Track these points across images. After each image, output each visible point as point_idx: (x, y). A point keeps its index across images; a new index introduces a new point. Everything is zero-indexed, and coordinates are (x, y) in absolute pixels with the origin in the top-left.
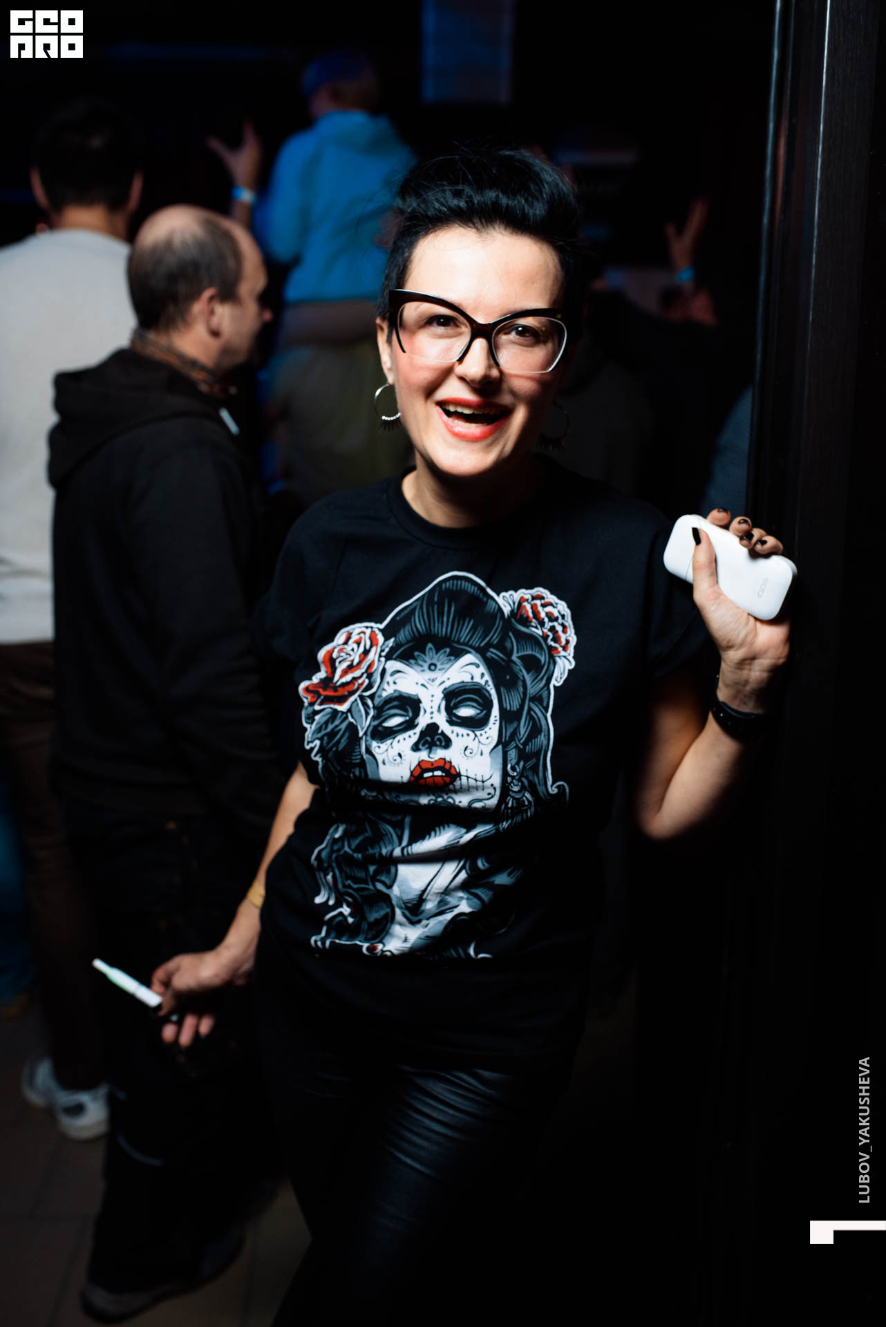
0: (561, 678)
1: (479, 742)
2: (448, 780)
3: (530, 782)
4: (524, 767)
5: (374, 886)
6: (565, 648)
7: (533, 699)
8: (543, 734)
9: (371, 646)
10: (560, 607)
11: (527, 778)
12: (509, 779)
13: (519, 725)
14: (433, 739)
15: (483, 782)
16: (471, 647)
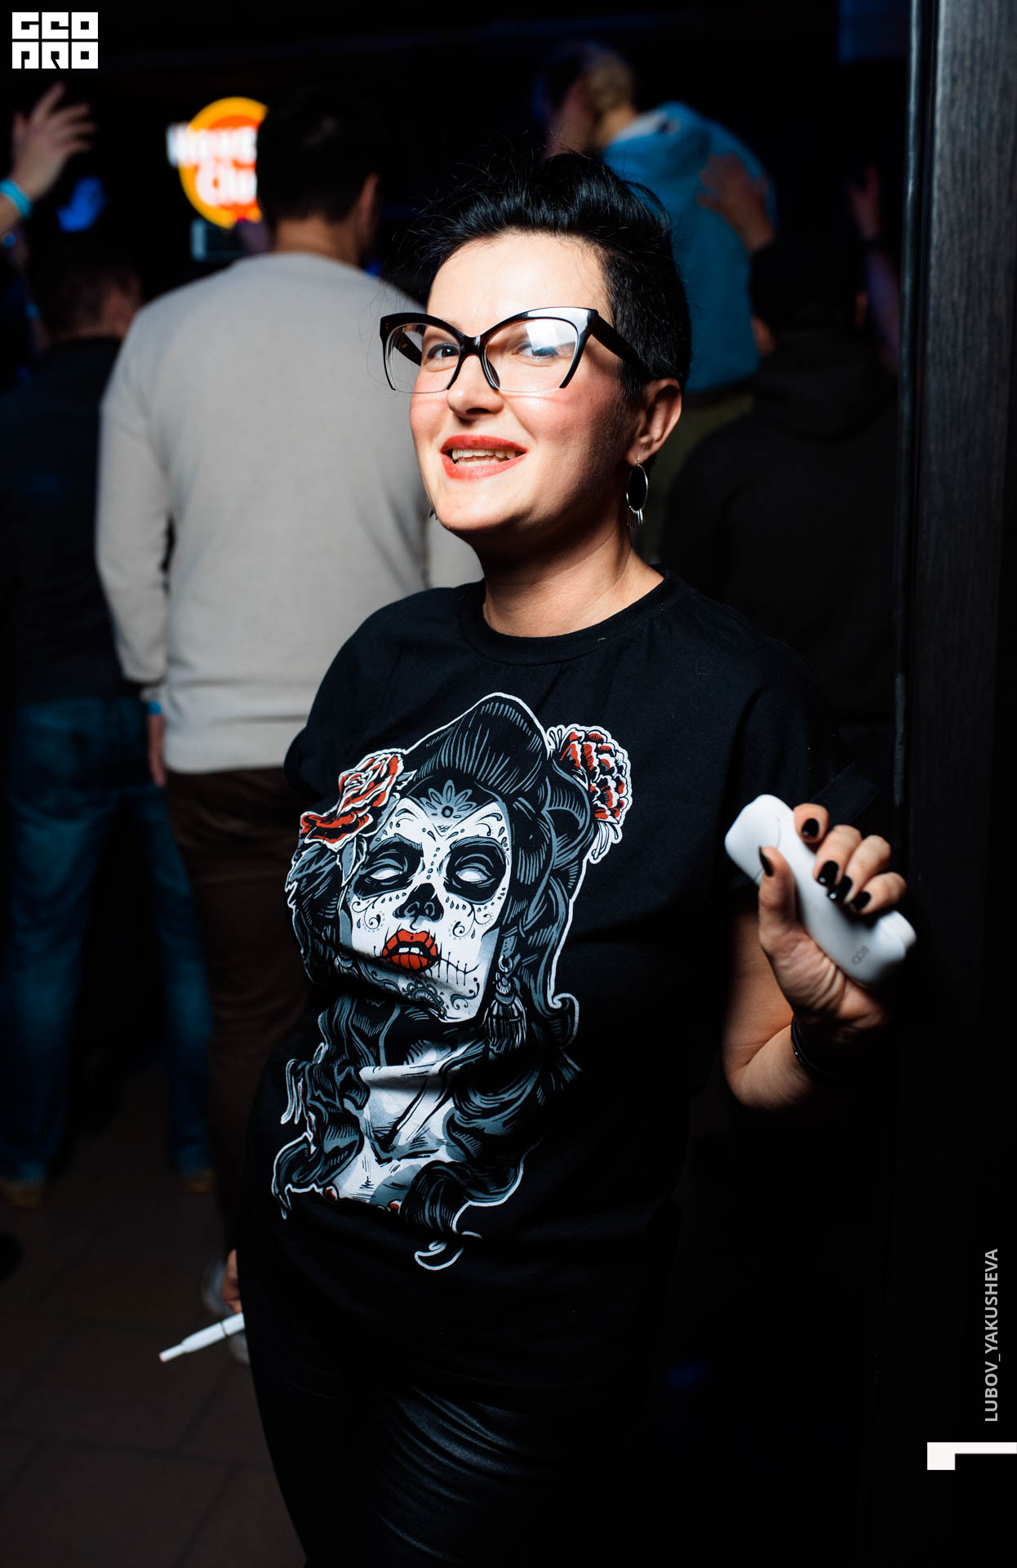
0: (599, 854)
1: (475, 919)
2: (425, 961)
3: (523, 984)
4: (520, 963)
5: (342, 1103)
6: (614, 813)
7: (555, 873)
8: (556, 924)
9: (386, 775)
10: (619, 756)
11: (520, 978)
12: (497, 976)
13: (528, 906)
14: (422, 904)
15: (465, 973)
16: (500, 794)
